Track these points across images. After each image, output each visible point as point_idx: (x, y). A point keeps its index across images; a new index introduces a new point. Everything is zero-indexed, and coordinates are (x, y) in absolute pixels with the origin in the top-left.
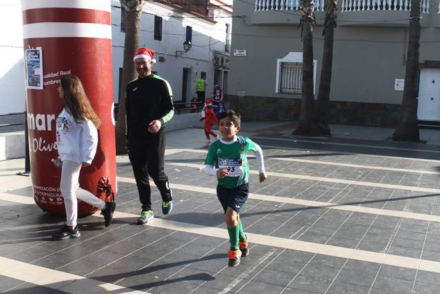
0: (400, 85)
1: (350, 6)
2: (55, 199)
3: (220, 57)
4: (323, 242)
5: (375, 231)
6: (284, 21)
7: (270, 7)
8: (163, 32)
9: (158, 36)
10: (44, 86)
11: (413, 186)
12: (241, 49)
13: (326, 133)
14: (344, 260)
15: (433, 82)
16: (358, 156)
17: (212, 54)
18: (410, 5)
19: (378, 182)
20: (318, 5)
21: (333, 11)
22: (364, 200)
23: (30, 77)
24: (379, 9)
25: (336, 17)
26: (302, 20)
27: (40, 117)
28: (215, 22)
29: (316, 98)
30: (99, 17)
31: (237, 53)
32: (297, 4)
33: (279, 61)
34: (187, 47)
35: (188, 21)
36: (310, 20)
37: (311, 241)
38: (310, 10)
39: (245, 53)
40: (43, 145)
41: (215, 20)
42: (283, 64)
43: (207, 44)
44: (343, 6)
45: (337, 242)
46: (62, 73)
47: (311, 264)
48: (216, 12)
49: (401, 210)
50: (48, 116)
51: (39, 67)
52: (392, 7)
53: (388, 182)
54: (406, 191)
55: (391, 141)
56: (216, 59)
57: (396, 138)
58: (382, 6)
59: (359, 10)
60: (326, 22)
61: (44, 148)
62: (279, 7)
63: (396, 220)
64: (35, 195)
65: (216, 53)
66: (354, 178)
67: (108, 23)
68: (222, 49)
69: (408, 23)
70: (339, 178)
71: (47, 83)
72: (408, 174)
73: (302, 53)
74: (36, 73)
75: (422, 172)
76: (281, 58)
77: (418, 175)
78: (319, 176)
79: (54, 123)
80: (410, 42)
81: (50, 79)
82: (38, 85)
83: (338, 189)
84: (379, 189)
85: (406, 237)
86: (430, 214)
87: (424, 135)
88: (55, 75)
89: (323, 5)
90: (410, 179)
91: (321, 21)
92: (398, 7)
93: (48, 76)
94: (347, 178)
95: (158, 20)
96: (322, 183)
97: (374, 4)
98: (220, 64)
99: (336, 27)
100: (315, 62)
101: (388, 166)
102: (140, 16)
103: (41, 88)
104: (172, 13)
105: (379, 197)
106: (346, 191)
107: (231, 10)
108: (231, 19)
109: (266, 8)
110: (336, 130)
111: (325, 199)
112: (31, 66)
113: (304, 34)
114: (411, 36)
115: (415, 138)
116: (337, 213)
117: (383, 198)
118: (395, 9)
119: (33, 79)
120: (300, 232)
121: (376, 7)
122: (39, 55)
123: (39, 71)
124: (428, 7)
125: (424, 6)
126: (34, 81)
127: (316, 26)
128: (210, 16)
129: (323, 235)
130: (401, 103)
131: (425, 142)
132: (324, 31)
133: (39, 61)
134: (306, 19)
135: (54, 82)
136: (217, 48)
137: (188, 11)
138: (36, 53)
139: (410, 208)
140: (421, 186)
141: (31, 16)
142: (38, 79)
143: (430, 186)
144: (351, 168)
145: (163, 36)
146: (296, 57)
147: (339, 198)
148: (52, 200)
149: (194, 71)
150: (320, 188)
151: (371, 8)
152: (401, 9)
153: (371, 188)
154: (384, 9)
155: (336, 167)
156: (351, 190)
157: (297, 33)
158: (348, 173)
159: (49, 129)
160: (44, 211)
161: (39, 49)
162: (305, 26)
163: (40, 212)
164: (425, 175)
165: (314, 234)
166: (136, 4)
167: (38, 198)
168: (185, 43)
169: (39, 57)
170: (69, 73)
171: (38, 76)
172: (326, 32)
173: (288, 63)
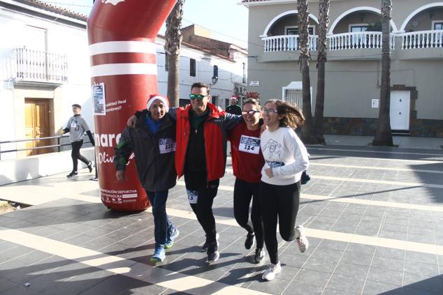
0: (376, 103)
1: (336, 46)
2: (116, 199)
3: (239, 87)
4: (327, 229)
5: (367, 218)
6: (287, 59)
7: (276, 49)
8: (196, 70)
9: (193, 73)
10: (106, 113)
11: (394, 180)
12: (255, 80)
13: (322, 141)
14: (346, 243)
15: (401, 100)
16: (348, 159)
17: (233, 85)
18: (381, 44)
19: (365, 178)
20: (311, 46)
21: (323, 49)
22: (357, 193)
23: (96, 106)
24: (357, 47)
25: (326, 54)
26: (300, 57)
27: (105, 136)
28: (235, 62)
29: (313, 115)
30: (147, 58)
31: (252, 83)
32: (296, 45)
33: (284, 88)
34: (214, 80)
35: (215, 61)
36: (307, 57)
37: (318, 228)
38: (306, 50)
39: (258, 83)
40: (106, 158)
41: (235, 60)
42: (287, 91)
43: (229, 77)
44: (330, 46)
45: (338, 229)
47: (320, 248)
48: (235, 54)
49: (386, 200)
50: (110, 135)
51: (102, 98)
52: (368, 46)
53: (373, 178)
54: (388, 186)
55: (372, 146)
56: (236, 89)
57: (375, 143)
58: (359, 45)
59: (342, 48)
60: (319, 58)
61: (107, 160)
62: (283, 49)
63: (383, 209)
64: (102, 196)
65: (236, 84)
66: (346, 175)
67: (154, 62)
68: (241, 81)
69: (380, 57)
70: (335, 176)
71: (108, 110)
72: (387, 172)
73: (301, 82)
74: (100, 103)
75: (398, 169)
76: (286, 86)
77: (396, 172)
78: (320, 175)
79: (114, 140)
80: (383, 71)
81: (110, 107)
82: (102, 112)
83: (335, 185)
84: (367, 184)
85: (392, 222)
86: (409, 203)
87: (396, 140)
88: (114, 104)
89: (315, 46)
90: (390, 176)
91: (316, 58)
92: (372, 46)
93: (109, 105)
94: (341, 176)
95: (193, 62)
96: (322, 180)
97: (353, 44)
98: (239, 92)
99: (326, 61)
100: (311, 88)
101: (372, 165)
102: (179, 58)
103: (105, 114)
104: (203, 56)
105: (368, 191)
106: (341, 187)
107: (247, 53)
108: (247, 59)
109: (273, 49)
110: (329, 139)
111: (326, 193)
112: (97, 97)
113: (303, 67)
114: (383, 67)
115: (390, 143)
116: (337, 205)
117: (372, 191)
118: (370, 47)
119: (98, 108)
120: (309, 221)
121: (355, 46)
122: (102, 89)
123: (102, 101)
124: (394, 45)
125: (391, 45)
126: (99, 110)
127: (311, 61)
128: (231, 57)
129: (326, 223)
130: (378, 117)
131: (397, 146)
132: (317, 65)
133: (102, 94)
134: (304, 56)
135: (116, 109)
136: (237, 80)
137: (215, 54)
138: (100, 87)
139: (393, 198)
140: (399, 180)
141: (96, 60)
142: (102, 107)
143: (406, 180)
144: (343, 168)
145: (197, 73)
146: (298, 85)
147: (336, 192)
148: (114, 200)
149: (220, 98)
150: (321, 184)
151: (351, 47)
152: (374, 47)
153: (361, 184)
154: (361, 47)
155: (331, 168)
156: (345, 186)
157: (298, 67)
158: (342, 172)
159: (111, 145)
160: (109, 208)
161: (102, 84)
162: (303, 62)
163: (106, 209)
164: (400, 172)
165: (320, 222)
166: (175, 49)
167: (104, 198)
168: (213, 78)
169: (102, 91)
170: (125, 102)
171: (102, 105)
172: (319, 65)
173: (291, 90)
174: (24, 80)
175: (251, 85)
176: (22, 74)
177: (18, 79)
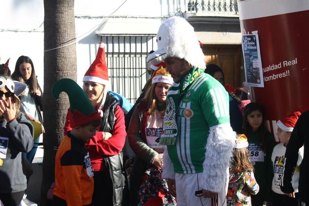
10: (265, 83)
46: (287, 63)
71: (268, 78)
74: (254, 67)
81: (271, 73)
82: (258, 81)
88: (277, 67)
93: (269, 69)
103: (262, 85)
112: (249, 55)
119: (251, 74)
122: (255, 42)
123: (258, 63)
126: (252, 76)
133: (256, 50)
135: (280, 76)
138: (252, 38)
142: (258, 73)
161: (255, 33)
169: (256, 45)
171: (257, 69)
174: (198, 15)
176: (196, 4)
177: (190, 14)
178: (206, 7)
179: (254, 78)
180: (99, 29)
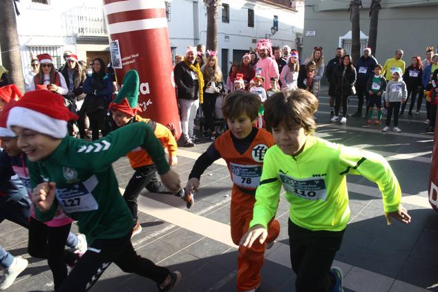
3: (301, 37)
6: (345, 7)
8: (255, 20)
9: (251, 24)
10: (123, 66)
12: (311, 30)
17: (294, 35)
23: (113, 60)
26: (351, 5)
28: (297, 11)
31: (308, 33)
33: (341, 38)
34: (273, 31)
36: (357, 5)
39: (314, 33)
41: (297, 9)
42: (344, 41)
46: (134, 56)
48: (297, 3)
51: (117, 53)
56: (298, 39)
60: (372, 6)
65: (298, 34)
68: (302, 32)
71: (124, 64)
76: (343, 36)
81: (125, 61)
82: (119, 65)
88: (128, 58)
91: (369, 6)
93: (124, 59)
95: (251, 12)
98: (301, 43)
99: (380, 8)
103: (121, 67)
108: (304, 8)
112: (114, 52)
113: (353, 14)
119: (115, 62)
122: (117, 45)
123: (118, 56)
128: (293, 6)
132: (370, 14)
133: (117, 49)
134: (353, 4)
135: (131, 62)
137: (274, 4)
138: (115, 43)
142: (119, 61)
145: (255, 24)
157: (348, 16)
161: (117, 41)
162: (353, 10)
168: (272, 28)
169: (117, 47)
170: (137, 55)
171: (118, 59)
172: (373, 13)
173: (347, 40)
174: (84, 35)
175: (307, 35)
176: (83, 29)
177: (80, 35)
178: (88, 30)
179: (117, 64)
180: (28, 43)
